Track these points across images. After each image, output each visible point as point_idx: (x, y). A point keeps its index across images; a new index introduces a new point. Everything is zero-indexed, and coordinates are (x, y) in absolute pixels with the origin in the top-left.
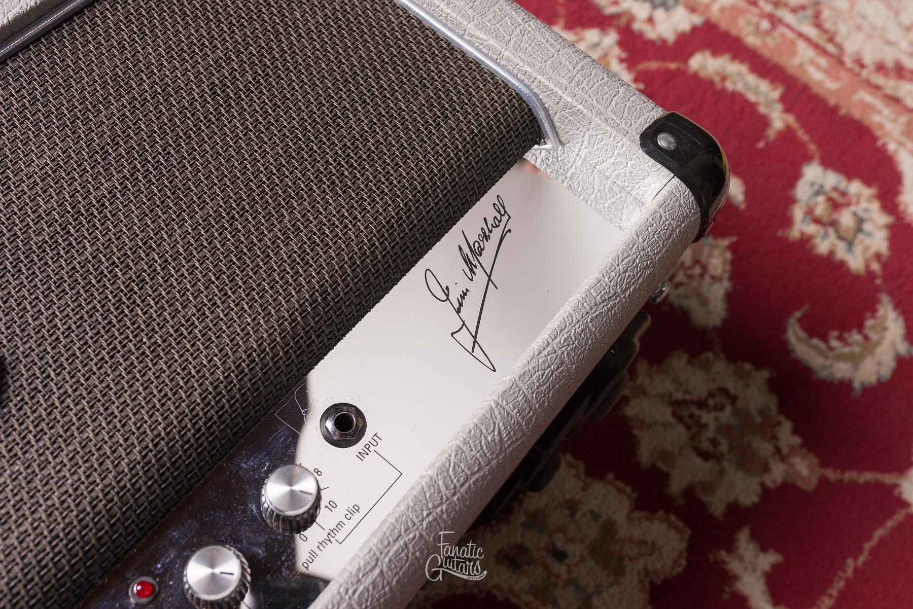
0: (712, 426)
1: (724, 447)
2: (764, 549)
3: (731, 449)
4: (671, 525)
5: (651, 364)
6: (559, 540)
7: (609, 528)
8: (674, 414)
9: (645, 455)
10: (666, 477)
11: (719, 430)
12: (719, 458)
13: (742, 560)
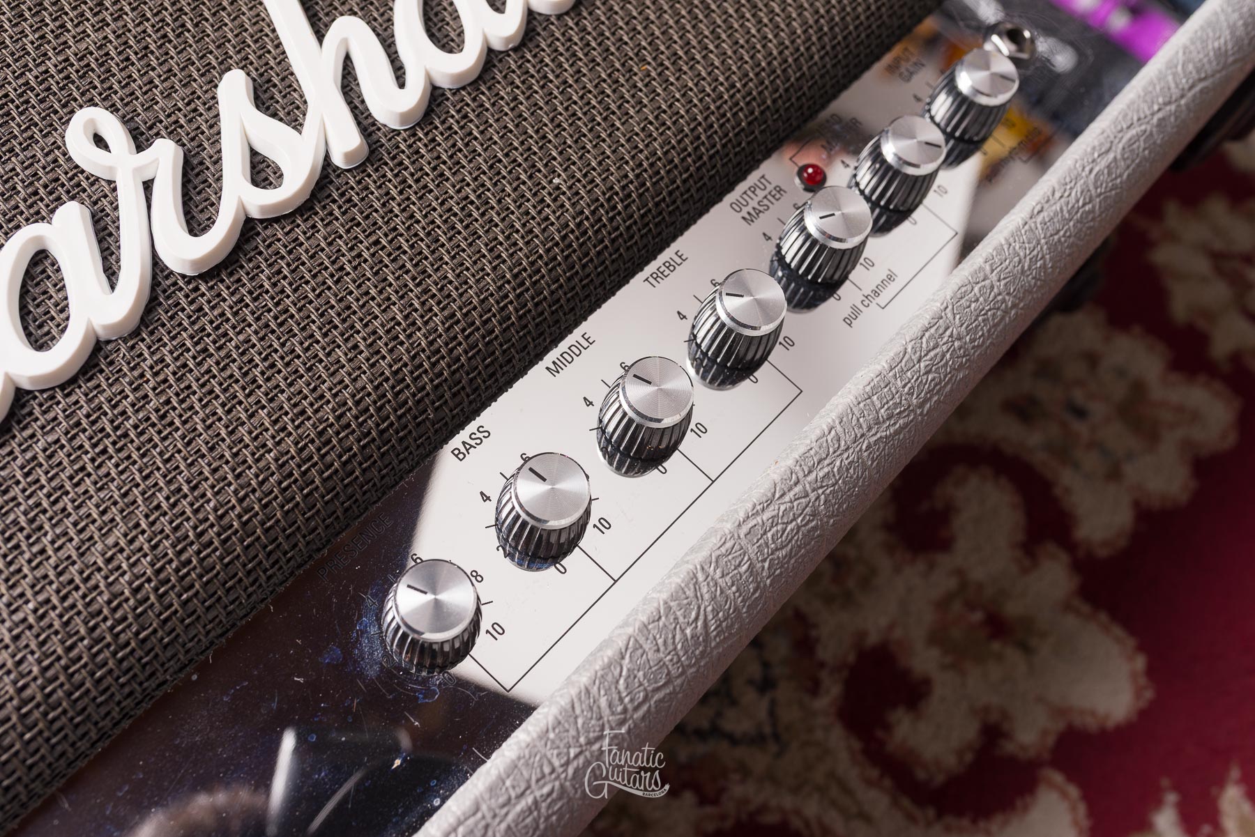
4: (1214, 392)
6: (1078, 396)
7: (1138, 389)
8: (1215, 268)
9: (1179, 309)
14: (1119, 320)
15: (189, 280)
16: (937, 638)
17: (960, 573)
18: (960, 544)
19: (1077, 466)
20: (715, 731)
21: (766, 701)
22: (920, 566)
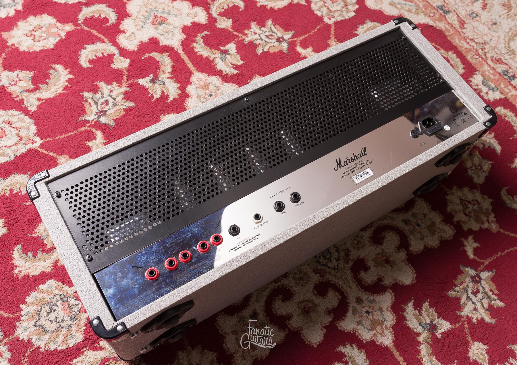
0: (471, 208)
1: (472, 214)
2: (476, 242)
3: (474, 215)
4: (451, 228)
5: (457, 188)
6: (419, 222)
7: (434, 223)
8: (460, 202)
9: (449, 209)
10: (454, 216)
11: (472, 210)
12: (470, 217)
13: (469, 242)
14: (434, 209)
16: (374, 260)
17: (383, 249)
18: (384, 244)
19: (414, 235)
20: (326, 265)
21: (337, 263)
22: (375, 246)
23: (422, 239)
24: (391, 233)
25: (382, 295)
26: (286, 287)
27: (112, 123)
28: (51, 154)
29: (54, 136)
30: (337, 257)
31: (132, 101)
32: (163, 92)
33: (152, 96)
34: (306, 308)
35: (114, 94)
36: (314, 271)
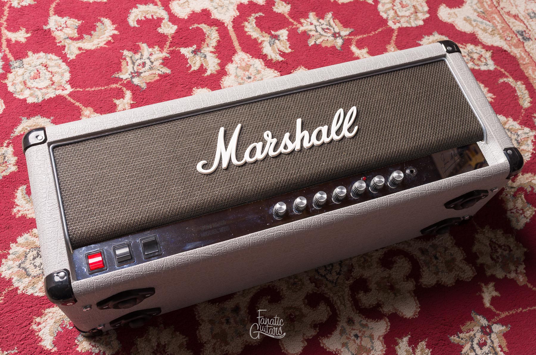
0: (500, 253)
1: (500, 260)
2: (496, 290)
3: (501, 262)
4: (472, 269)
5: (490, 228)
6: (438, 255)
7: (454, 260)
8: (490, 244)
9: (475, 249)
10: (478, 258)
11: (500, 255)
12: (496, 262)
13: (488, 289)
14: (458, 245)
15: (270, 157)
16: (378, 284)
17: (390, 274)
18: (393, 269)
19: (429, 268)
20: (325, 276)
21: (337, 276)
22: (382, 269)
23: (437, 273)
24: (404, 259)
25: (377, 321)
26: (276, 289)
27: (144, 86)
28: (77, 104)
29: (85, 87)
30: (338, 270)
31: (169, 68)
32: (202, 65)
33: (190, 67)
34: (292, 315)
35: (153, 58)
36: (310, 279)
